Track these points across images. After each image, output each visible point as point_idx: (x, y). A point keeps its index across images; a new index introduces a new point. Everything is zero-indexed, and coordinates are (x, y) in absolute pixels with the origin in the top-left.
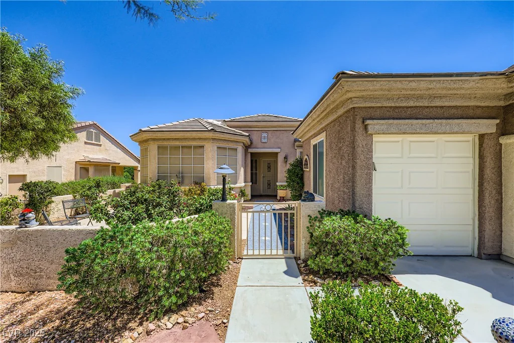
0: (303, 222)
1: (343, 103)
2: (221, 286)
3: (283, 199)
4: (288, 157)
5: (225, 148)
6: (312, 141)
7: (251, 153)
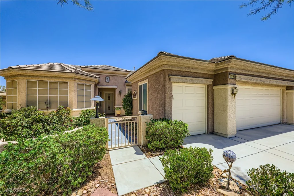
0: (142, 126)
1: (159, 67)
2: (102, 168)
3: (119, 116)
4: (122, 92)
5: (83, 85)
6: (138, 83)
7: (99, 89)
